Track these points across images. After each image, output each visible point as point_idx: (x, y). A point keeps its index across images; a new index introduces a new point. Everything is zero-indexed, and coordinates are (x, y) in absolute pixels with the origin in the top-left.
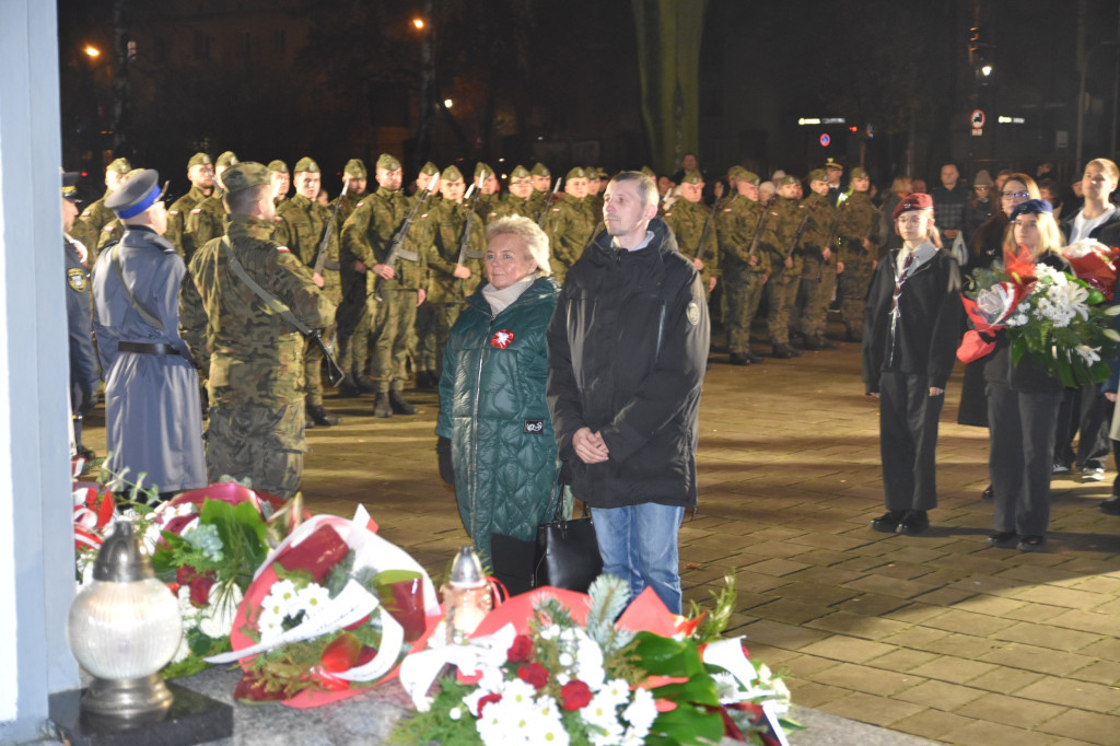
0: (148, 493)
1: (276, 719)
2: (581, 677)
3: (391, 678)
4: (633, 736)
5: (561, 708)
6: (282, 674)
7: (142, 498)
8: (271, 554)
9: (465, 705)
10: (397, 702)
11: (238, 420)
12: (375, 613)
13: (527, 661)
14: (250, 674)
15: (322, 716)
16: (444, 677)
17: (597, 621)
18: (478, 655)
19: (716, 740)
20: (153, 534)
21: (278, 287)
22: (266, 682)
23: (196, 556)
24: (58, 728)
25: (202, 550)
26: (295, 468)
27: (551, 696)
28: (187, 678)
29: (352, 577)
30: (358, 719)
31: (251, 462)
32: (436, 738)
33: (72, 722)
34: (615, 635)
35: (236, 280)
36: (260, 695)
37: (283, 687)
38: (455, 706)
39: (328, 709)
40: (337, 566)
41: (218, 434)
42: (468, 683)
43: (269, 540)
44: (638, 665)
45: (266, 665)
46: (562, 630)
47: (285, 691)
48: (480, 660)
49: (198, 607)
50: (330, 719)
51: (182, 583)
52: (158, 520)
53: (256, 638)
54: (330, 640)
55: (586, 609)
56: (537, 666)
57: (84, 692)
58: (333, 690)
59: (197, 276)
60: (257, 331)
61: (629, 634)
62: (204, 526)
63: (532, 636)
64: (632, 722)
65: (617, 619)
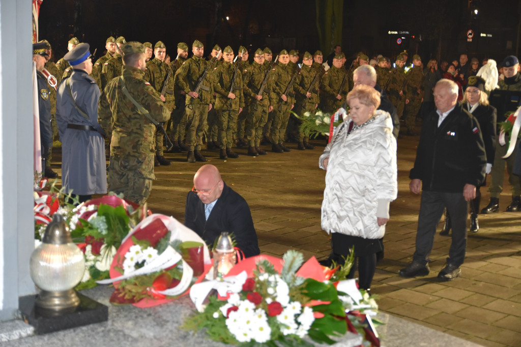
0: (74, 199)
1: (130, 313)
2: (278, 300)
3: (186, 295)
4: (302, 329)
5: (268, 315)
6: (134, 290)
7: (71, 202)
8: (132, 231)
9: (221, 311)
10: (188, 306)
11: (123, 162)
12: (180, 263)
13: (252, 291)
14: (118, 290)
15: (151, 312)
16: (211, 296)
17: (286, 272)
18: (228, 287)
19: (344, 333)
20: (75, 219)
21: (144, 101)
22: (125, 294)
23: (95, 231)
24: (23, 314)
25: (98, 228)
26: (148, 187)
27: (263, 309)
28: (88, 290)
29: (169, 244)
30: (169, 315)
31: (127, 183)
32: (206, 326)
33: (29, 312)
34: (295, 279)
35: (124, 97)
36: (122, 301)
37: (134, 296)
38: (216, 311)
39: (154, 309)
40: (162, 239)
41: (113, 169)
42: (223, 300)
43: (130, 224)
44: (306, 295)
45: (126, 285)
46: (269, 276)
47: (135, 298)
48: (229, 289)
49: (95, 255)
50: (156, 313)
51: (88, 243)
52: (78, 212)
53: (122, 273)
54: (157, 275)
55: (281, 266)
56: (256, 294)
57: (37, 296)
58: (157, 299)
59: (108, 94)
60: (133, 121)
61: (302, 279)
62: (99, 217)
63: (255, 279)
64: (302, 323)
65: (296, 272)
